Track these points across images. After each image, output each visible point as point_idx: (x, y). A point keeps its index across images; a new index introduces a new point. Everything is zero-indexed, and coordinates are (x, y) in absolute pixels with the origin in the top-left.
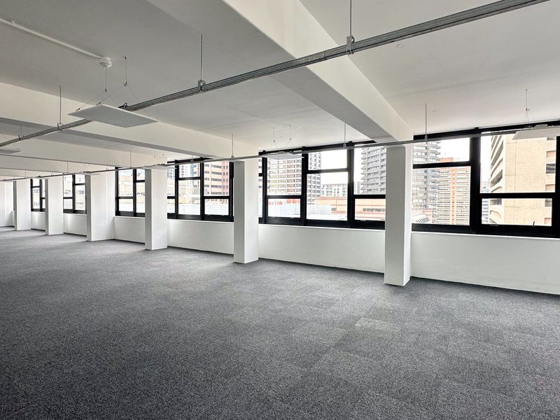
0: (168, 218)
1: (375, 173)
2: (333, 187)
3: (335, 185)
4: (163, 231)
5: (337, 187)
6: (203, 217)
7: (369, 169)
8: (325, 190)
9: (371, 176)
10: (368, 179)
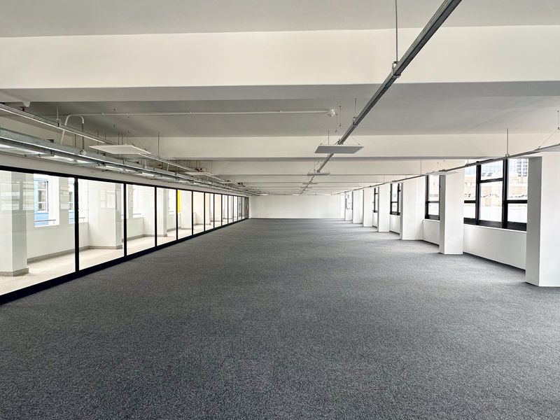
0: (464, 223)
4: (458, 236)
6: (505, 224)
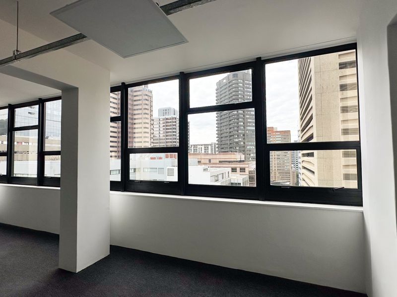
1: (226, 137)
2: (198, 147)
3: (199, 145)
5: (200, 147)
7: (222, 134)
8: (192, 148)
9: (223, 139)
10: (221, 141)
